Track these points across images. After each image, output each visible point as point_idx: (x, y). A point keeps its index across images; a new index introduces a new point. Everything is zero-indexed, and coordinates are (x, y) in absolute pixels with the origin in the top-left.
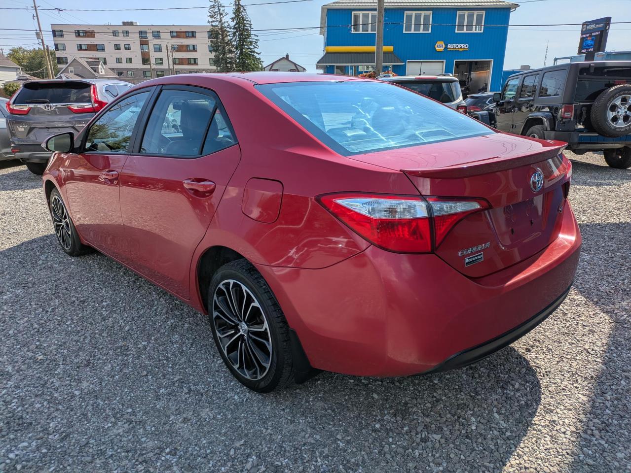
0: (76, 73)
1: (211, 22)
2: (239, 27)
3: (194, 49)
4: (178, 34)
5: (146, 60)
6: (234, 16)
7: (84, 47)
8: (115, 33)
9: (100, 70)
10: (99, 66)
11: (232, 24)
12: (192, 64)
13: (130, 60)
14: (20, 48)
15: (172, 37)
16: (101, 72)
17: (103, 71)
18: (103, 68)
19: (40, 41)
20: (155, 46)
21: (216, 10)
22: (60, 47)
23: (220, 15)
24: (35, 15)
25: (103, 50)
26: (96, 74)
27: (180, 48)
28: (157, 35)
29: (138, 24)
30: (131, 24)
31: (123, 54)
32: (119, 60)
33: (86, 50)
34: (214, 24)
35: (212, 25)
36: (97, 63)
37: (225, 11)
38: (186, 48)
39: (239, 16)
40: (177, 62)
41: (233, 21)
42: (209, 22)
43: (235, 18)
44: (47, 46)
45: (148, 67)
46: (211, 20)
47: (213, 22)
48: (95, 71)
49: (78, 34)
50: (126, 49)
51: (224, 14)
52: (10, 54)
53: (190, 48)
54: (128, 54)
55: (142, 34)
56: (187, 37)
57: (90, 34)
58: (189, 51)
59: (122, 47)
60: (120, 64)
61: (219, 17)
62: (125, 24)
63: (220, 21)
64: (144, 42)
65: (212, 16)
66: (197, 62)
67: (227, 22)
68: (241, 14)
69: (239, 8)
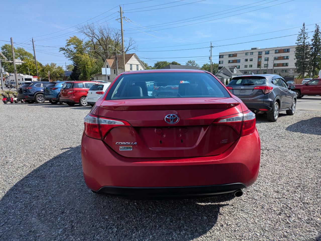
0: (224, 73)
1: (298, 43)
2: (316, 44)
3: (287, 58)
4: (279, 51)
5: (259, 65)
6: (313, 38)
7: (231, 62)
8: (246, 54)
9: (234, 71)
10: (234, 69)
11: (311, 43)
12: (285, 66)
13: (251, 66)
14: (207, 64)
15: (276, 53)
16: (235, 72)
17: (236, 71)
18: (236, 70)
19: (210, 60)
20: (266, 58)
21: (302, 36)
22: (221, 62)
23: (304, 39)
24: (210, 50)
25: (239, 62)
26: (232, 73)
27: (279, 58)
28: (267, 53)
29: (259, 48)
30: (256, 49)
31: (249, 63)
32: (246, 66)
33: (232, 63)
34: (299, 44)
35: (298, 45)
36: (234, 68)
37: (308, 36)
38: (283, 58)
39: (317, 38)
40: (276, 65)
41: (312, 41)
42: (296, 43)
43: (313, 39)
44: (212, 63)
45: (259, 69)
46: (297, 42)
47: (299, 43)
48: (232, 72)
49: (230, 56)
50: (250, 61)
51: (307, 38)
52: (203, 67)
53: (285, 58)
54: (251, 63)
55: (260, 53)
56: (284, 52)
57: (235, 55)
58: (285, 59)
59: (249, 60)
60: (246, 68)
61: (303, 40)
62: (252, 49)
63: (304, 42)
64: (260, 57)
65: (298, 40)
66: (287, 65)
67: (308, 42)
68: (318, 37)
69: (317, 34)
